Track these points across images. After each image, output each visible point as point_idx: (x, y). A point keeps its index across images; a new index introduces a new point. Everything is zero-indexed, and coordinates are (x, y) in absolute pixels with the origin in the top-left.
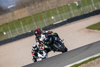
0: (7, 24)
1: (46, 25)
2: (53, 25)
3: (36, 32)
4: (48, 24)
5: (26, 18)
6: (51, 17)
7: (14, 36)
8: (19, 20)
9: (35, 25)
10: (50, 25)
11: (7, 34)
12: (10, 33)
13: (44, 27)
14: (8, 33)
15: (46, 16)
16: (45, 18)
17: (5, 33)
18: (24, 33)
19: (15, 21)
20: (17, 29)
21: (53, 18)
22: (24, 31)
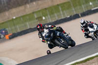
0: (46, 9)
1: (85, 11)
2: (91, 10)
3: (39, 27)
4: (87, 10)
5: (65, 3)
6: (89, 3)
7: (53, 21)
8: (58, 5)
9: (73, 11)
10: (88, 11)
11: (46, 19)
12: (49, 18)
13: (82, 12)
14: (47, 17)
15: (84, 2)
16: (84, 4)
17: (44, 18)
18: (63, 18)
19: (54, 6)
20: (56, 15)
21: (91, 4)
22: (62, 16)
